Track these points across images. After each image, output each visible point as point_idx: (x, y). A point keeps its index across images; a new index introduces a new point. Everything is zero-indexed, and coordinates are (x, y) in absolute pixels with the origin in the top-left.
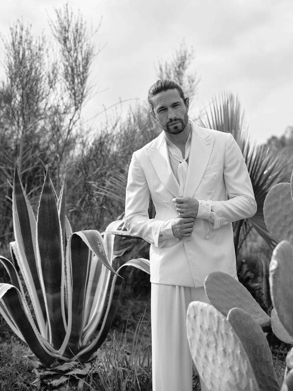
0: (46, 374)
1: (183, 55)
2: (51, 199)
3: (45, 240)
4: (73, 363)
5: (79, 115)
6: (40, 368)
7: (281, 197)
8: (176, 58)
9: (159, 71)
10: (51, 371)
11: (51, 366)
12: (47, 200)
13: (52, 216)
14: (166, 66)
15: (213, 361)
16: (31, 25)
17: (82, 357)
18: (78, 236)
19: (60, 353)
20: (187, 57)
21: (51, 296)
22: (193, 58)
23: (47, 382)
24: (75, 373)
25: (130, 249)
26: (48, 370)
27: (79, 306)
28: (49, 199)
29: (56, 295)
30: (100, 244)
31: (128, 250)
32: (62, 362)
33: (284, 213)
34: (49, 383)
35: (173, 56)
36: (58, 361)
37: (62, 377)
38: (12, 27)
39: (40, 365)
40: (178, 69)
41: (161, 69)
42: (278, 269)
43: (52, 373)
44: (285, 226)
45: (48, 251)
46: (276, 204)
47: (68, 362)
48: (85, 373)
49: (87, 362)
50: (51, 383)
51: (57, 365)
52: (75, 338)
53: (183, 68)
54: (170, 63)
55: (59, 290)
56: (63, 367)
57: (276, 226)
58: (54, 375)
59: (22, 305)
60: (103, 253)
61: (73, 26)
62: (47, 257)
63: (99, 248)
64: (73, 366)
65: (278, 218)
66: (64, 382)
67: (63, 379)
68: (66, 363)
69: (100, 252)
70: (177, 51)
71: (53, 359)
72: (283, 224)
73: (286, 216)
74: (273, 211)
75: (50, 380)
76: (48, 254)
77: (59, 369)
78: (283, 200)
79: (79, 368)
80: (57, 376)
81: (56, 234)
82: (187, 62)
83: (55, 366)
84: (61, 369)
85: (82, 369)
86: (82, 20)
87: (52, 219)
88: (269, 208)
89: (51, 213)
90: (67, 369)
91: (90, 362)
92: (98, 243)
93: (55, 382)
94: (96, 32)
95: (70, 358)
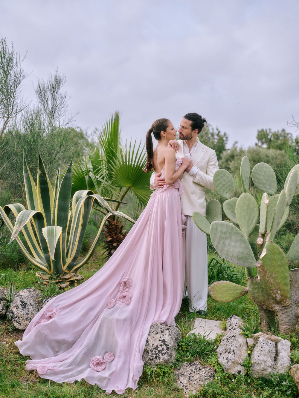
0: (57, 281)
10: (60, 279)
11: (60, 276)
19: (64, 268)
24: (75, 279)
26: (58, 279)
32: (66, 274)
36: (64, 273)
37: (67, 282)
39: (50, 277)
50: (61, 286)
51: (64, 275)
56: (67, 277)
60: (108, 207)
64: (72, 275)
65: (221, 186)
66: (68, 285)
68: (68, 274)
75: (59, 284)
76: (63, 209)
77: (65, 278)
79: (75, 276)
80: (64, 282)
83: (62, 276)
85: (77, 277)
90: (69, 277)
93: (63, 285)
94: (23, 61)
95: (70, 271)
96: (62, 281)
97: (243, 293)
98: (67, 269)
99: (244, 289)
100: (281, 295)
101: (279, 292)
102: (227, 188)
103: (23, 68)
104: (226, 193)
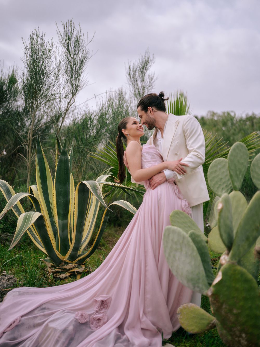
0: (56, 271)
1: (147, 59)
2: (66, 159)
3: (60, 186)
4: (74, 265)
5: (74, 100)
6: (52, 267)
7: (219, 166)
8: (141, 61)
9: (128, 70)
10: (60, 269)
11: (60, 266)
12: (63, 160)
13: (66, 170)
14: (133, 66)
15: (179, 259)
16: (45, 34)
17: (79, 261)
18: (84, 184)
19: (66, 258)
20: (149, 61)
21: (61, 222)
22: (154, 63)
23: (57, 276)
24: (75, 271)
25: (108, 194)
26: (57, 268)
27: (81, 229)
28: (64, 159)
29: (65, 221)
30: (98, 190)
31: (107, 195)
32: (66, 263)
33: (220, 177)
34: (58, 276)
35: (139, 60)
36: (64, 263)
37: (67, 273)
38: (31, 34)
39: (52, 265)
40: (142, 70)
41: (130, 68)
42: (222, 209)
43: (60, 270)
44: (220, 185)
45: (62, 193)
46: (216, 171)
47: (71, 263)
48: (81, 271)
49: (82, 265)
50: (59, 276)
51: (64, 265)
52: (76, 249)
53: (146, 69)
54: (136, 64)
55: (67, 218)
56: (68, 267)
57: (214, 184)
58: (61, 271)
59: (46, 226)
60: (100, 196)
61: (74, 36)
62: (61, 196)
63: (97, 192)
64: (74, 266)
65: (216, 180)
66: (68, 276)
67: (67, 274)
68: (69, 264)
69: (98, 195)
70: (142, 56)
71: (61, 261)
72: (219, 183)
73: (221, 179)
74: (213, 175)
75: (59, 274)
76: (61, 195)
77: (65, 268)
78: (220, 169)
79: (78, 267)
80: (64, 272)
81: (67, 182)
82: (149, 65)
83: (62, 266)
84: (66, 268)
85: (79, 268)
86: (81, 33)
87: (66, 172)
88: (211, 173)
89: (66, 168)
90: (70, 268)
91: (84, 264)
92: (97, 189)
93: (62, 276)
94: (90, 42)
95: (72, 261)
96: (62, 271)
97: (210, 325)
98: (70, 259)
99: (212, 321)
100: (246, 341)
101: (244, 335)
102: (224, 183)
103: (88, 50)
104: (223, 189)
